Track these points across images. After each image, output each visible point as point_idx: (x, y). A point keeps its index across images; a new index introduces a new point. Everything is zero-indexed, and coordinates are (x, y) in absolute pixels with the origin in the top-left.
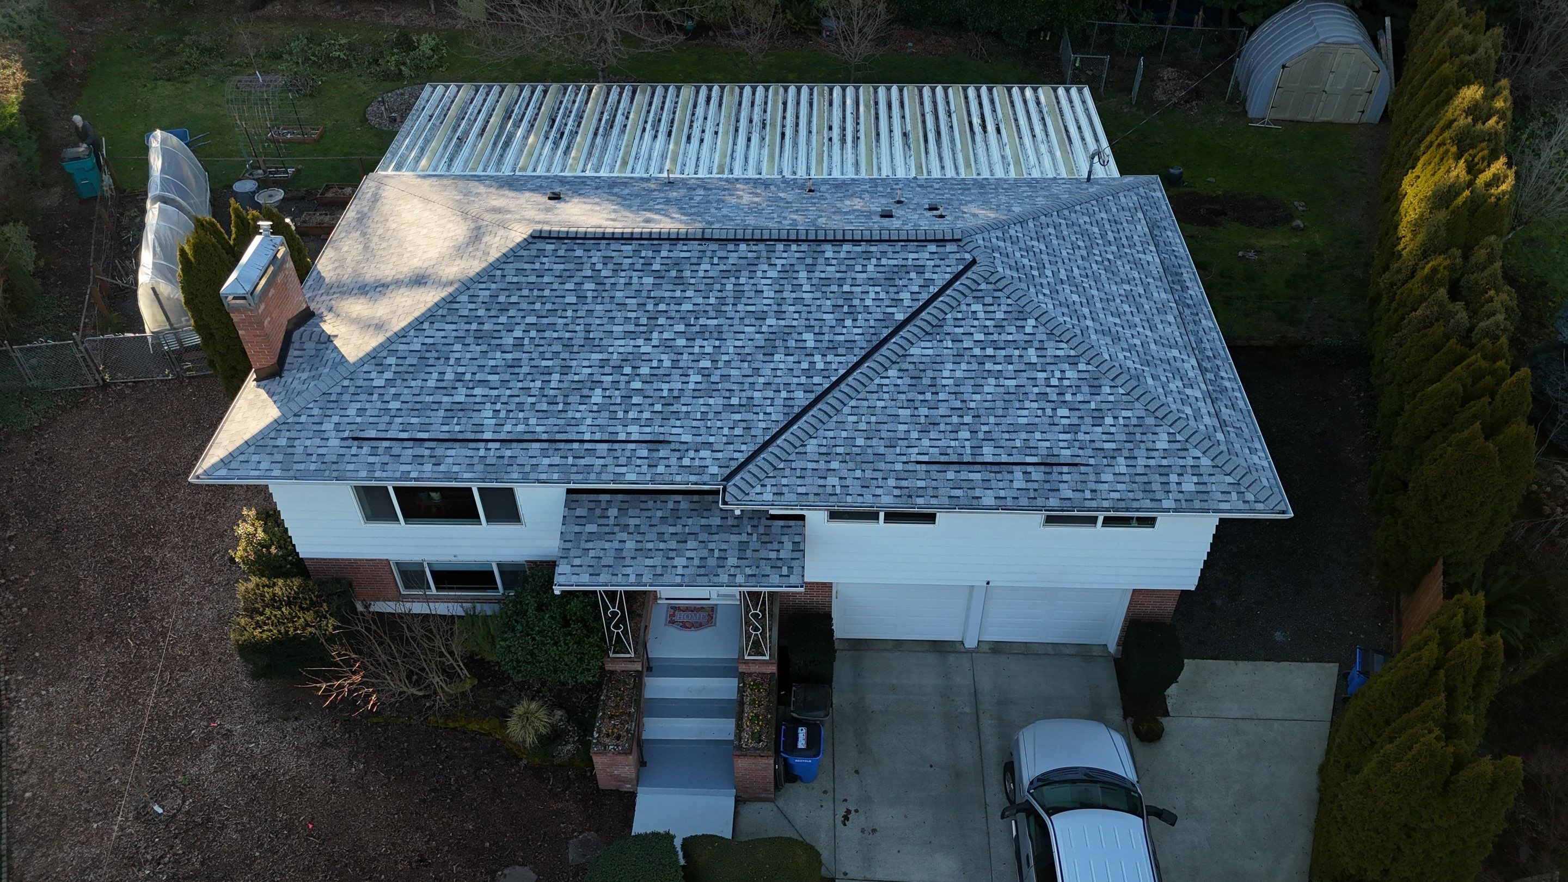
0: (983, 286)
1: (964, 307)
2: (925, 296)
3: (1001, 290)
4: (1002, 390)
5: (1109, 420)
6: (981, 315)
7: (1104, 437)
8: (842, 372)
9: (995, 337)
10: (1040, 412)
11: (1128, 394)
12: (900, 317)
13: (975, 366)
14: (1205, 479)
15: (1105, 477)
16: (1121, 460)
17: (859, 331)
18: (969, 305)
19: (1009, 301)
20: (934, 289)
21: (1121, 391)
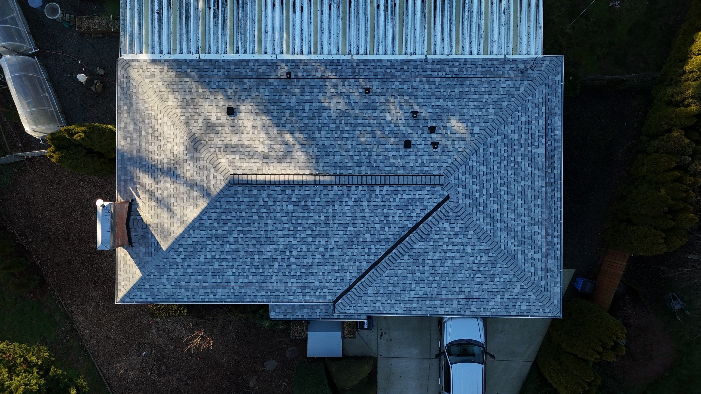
0: (451, 214)
1: (441, 225)
2: (423, 215)
3: (459, 216)
4: (453, 265)
5: (497, 279)
6: (448, 229)
7: (494, 286)
8: (383, 253)
9: (453, 240)
10: (468, 275)
11: (508, 268)
12: (411, 226)
13: (442, 254)
14: (531, 304)
15: (491, 303)
16: (499, 296)
17: (391, 233)
18: (443, 224)
19: (462, 222)
20: (427, 211)
21: (505, 266)
